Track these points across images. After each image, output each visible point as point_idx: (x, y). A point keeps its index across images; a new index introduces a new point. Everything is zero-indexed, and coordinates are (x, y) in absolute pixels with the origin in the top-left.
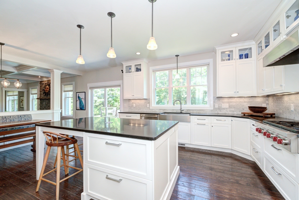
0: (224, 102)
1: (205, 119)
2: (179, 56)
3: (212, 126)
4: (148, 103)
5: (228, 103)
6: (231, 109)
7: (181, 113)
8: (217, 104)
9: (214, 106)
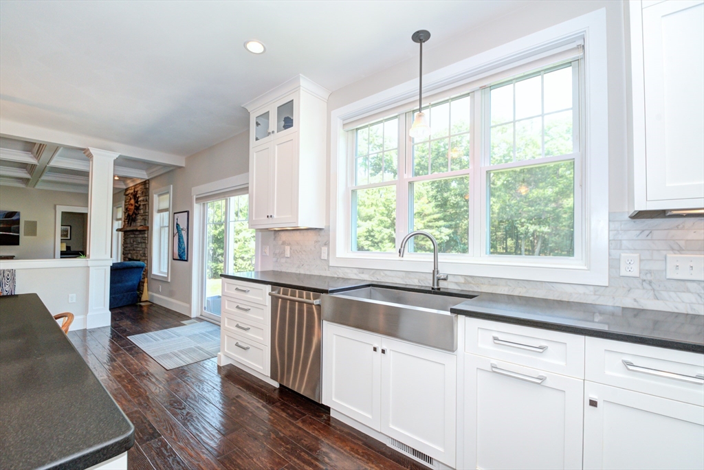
0: (682, 243)
1: (543, 344)
3: (593, 403)
7: (436, 291)
8: (637, 255)
9: (614, 264)
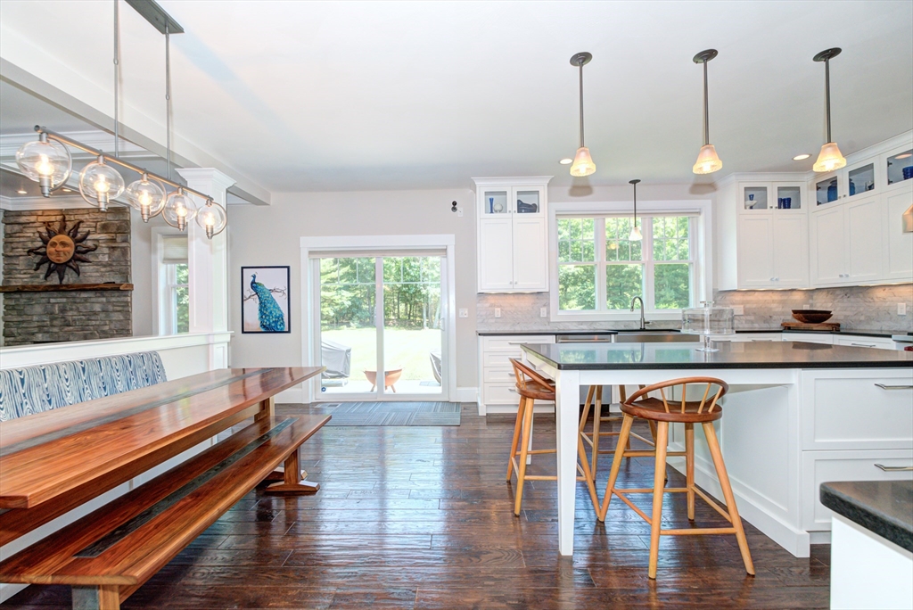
2: (638, 181)
4: (545, 305)
5: (742, 304)
6: (748, 318)
7: (643, 330)
